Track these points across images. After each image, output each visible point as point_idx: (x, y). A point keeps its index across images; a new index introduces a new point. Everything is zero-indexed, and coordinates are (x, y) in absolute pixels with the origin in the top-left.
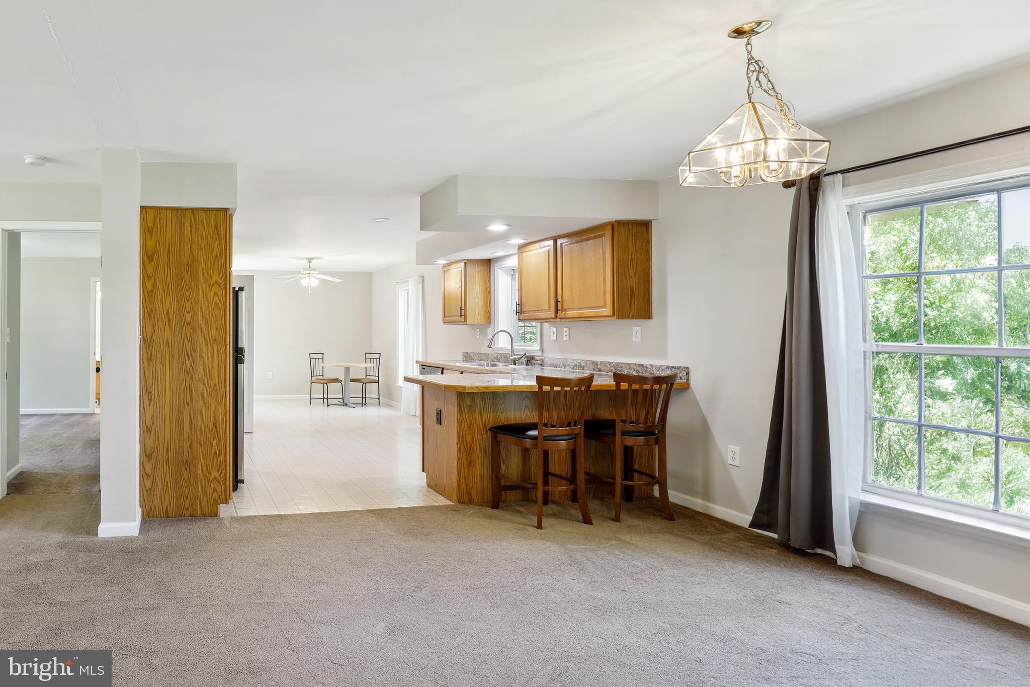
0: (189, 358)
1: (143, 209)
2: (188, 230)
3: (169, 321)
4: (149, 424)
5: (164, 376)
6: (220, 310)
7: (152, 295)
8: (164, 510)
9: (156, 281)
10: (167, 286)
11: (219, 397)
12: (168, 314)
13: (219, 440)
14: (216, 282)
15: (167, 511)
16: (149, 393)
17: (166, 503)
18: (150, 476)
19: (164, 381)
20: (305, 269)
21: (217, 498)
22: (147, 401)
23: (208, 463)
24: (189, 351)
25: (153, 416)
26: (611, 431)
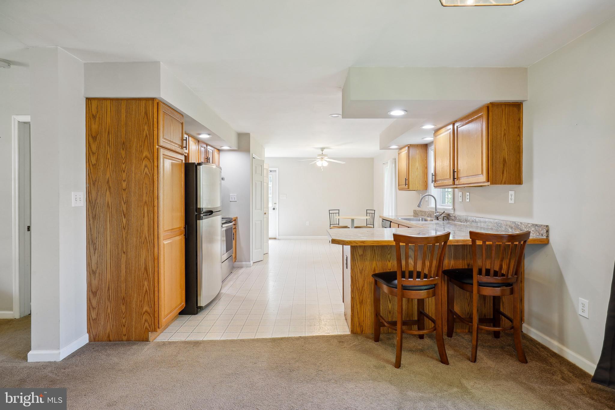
0: (125, 217)
1: (89, 100)
2: (123, 116)
3: (110, 188)
4: (94, 268)
5: (106, 231)
6: (149, 178)
7: (96, 168)
8: (107, 335)
9: (99, 157)
10: (107, 160)
11: (149, 247)
12: (108, 182)
13: (149, 282)
14: (146, 157)
15: (109, 336)
16: (94, 244)
17: (108, 330)
18: (95, 308)
19: (106, 234)
20: (319, 155)
21: (148, 327)
22: (93, 250)
23: (140, 299)
24: (125, 211)
25: (97, 262)
26: (470, 281)
